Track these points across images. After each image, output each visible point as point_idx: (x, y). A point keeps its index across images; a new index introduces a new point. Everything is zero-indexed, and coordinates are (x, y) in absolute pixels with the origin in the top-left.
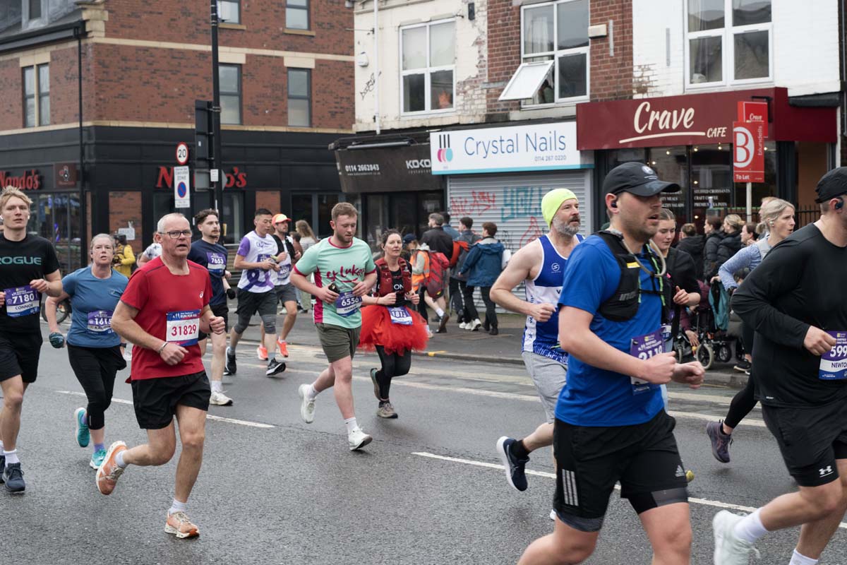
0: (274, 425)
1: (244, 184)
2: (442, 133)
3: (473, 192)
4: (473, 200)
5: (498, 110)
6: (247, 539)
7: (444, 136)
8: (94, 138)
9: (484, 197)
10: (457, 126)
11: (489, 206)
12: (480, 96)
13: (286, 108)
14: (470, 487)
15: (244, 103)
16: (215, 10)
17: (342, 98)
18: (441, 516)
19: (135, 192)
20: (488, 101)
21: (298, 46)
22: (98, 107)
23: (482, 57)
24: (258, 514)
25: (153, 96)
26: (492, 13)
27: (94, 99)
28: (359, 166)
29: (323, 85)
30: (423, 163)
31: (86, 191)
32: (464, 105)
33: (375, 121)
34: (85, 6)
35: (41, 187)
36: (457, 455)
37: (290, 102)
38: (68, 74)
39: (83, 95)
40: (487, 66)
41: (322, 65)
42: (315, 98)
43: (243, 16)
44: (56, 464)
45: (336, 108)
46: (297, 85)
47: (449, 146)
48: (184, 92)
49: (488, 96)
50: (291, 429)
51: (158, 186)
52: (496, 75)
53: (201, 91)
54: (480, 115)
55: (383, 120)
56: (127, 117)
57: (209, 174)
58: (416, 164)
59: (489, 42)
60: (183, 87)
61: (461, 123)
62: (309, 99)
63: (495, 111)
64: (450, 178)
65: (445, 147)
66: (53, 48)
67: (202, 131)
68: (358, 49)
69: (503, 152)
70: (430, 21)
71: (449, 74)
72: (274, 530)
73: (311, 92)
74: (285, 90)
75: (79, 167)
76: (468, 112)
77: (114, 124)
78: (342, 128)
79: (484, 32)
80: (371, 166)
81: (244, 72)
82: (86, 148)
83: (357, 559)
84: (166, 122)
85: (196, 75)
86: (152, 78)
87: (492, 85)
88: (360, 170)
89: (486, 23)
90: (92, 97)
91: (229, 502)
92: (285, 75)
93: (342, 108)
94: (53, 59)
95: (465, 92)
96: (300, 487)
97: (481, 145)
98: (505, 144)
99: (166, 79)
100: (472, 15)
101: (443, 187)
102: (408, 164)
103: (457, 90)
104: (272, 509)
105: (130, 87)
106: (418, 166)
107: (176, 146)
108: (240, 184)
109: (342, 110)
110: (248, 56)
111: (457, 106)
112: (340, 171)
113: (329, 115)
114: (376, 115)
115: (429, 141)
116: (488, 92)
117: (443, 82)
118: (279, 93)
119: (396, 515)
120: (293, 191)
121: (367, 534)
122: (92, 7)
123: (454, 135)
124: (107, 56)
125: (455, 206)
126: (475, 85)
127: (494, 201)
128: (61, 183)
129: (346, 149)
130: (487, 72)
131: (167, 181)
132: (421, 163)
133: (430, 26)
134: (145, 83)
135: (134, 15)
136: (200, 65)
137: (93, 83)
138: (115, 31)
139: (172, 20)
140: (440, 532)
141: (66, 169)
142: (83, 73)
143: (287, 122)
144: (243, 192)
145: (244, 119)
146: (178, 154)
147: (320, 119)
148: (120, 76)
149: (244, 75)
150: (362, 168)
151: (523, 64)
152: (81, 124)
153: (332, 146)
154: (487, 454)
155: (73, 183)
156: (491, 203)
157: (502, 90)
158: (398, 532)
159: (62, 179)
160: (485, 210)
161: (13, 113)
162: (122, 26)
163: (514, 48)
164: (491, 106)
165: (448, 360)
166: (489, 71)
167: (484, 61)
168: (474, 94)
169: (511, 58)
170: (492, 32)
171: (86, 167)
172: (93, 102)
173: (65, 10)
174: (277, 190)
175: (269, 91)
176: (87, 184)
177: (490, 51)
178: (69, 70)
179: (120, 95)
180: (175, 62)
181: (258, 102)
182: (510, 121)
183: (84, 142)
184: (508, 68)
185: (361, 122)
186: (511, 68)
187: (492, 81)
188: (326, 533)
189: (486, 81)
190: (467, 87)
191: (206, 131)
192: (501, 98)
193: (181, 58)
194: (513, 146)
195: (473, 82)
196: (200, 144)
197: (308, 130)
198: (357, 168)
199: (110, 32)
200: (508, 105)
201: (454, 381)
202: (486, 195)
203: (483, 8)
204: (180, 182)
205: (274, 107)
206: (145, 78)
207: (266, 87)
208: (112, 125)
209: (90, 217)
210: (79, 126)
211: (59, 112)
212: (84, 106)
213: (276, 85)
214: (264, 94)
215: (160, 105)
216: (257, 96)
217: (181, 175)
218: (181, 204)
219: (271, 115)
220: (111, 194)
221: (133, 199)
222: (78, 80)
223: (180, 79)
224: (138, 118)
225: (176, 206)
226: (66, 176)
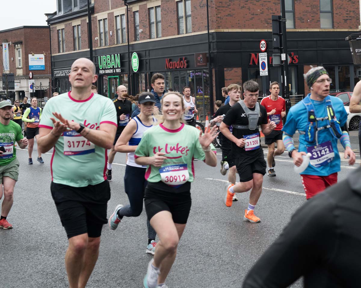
1: (297, 61)
8: (216, 39)
13: (319, 18)
15: (296, 16)
17: (351, 11)
19: (238, 68)
22: (217, 22)
25: (246, 15)
27: (215, 17)
29: (339, 4)
31: (212, 68)
35: (188, 67)
37: (321, 14)
38: (201, 4)
39: (209, 16)
42: (335, 12)
44: (211, 219)
45: (347, 17)
48: (263, 12)
51: (250, 64)
53: (272, 10)
56: (233, 27)
57: (281, 56)
60: (263, 9)
62: (332, 12)
67: (275, 32)
73: (333, 8)
74: (318, 8)
75: (208, 55)
77: (226, 30)
78: (351, 28)
82: (212, 45)
86: (246, 4)
93: (350, 17)
99: (253, 4)
105: (234, 10)
107: (260, 42)
108: (295, 62)
109: (350, 18)
112: (352, 52)
113: (344, 21)
118: (315, 10)
128: (198, 64)
129: (356, 40)
131: (255, 61)
134: (242, 7)
137: (215, 9)
141: (201, 56)
142: (209, 3)
143: (320, 26)
144: (296, 66)
145: (296, 25)
146: (261, 46)
147: (338, 24)
148: (228, 4)
152: (208, 32)
153: (347, 38)
155: (205, 64)
159: (199, 62)
161: (172, 27)
171: (212, 54)
172: (214, 19)
174: (315, 64)
175: (309, 9)
176: (212, 64)
178: (201, 2)
179: (229, 14)
181: (303, 15)
183: (210, 41)
191: (278, 32)
196: (275, 40)
197: (332, 30)
204: (262, 61)
205: (313, 18)
206: (242, 5)
207: (308, 7)
208: (225, 31)
209: (215, 82)
210: (207, 33)
211: (196, 25)
212: (209, 21)
213: (314, 5)
214: (307, 11)
215: (250, 19)
216: (303, 12)
217: (263, 58)
218: (263, 74)
219: (311, 22)
220: (225, 69)
221: (237, 72)
222: (206, 7)
223: (260, 4)
224: (239, 27)
225: (261, 75)
226: (201, 60)
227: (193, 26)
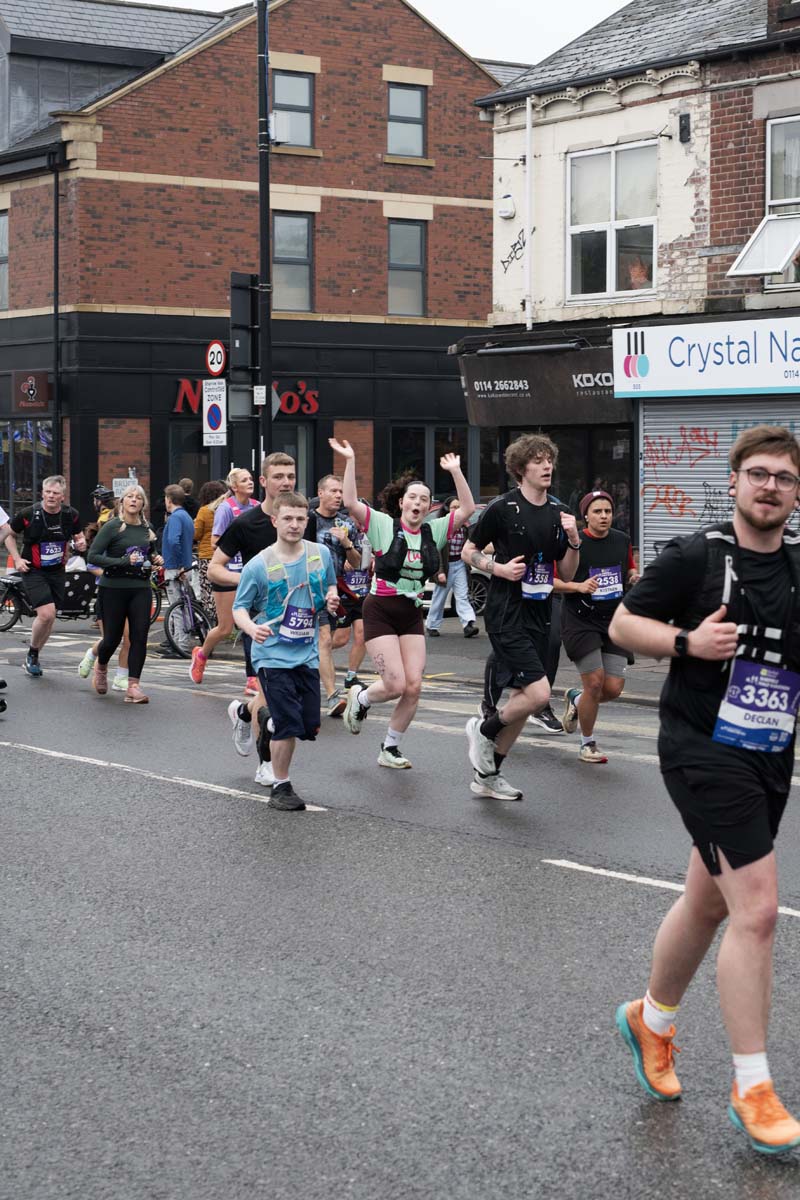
0: (326, 807)
1: (315, 407)
2: (632, 331)
3: (682, 428)
4: (682, 440)
5: (727, 293)
6: (256, 995)
7: (636, 333)
8: (77, 332)
9: (699, 437)
10: (657, 319)
11: (708, 451)
12: (696, 269)
13: (386, 285)
14: (629, 920)
15: (318, 277)
16: (265, 126)
17: (477, 269)
18: (574, 966)
19: (140, 421)
20: (709, 277)
21: (406, 183)
22: (83, 283)
23: (701, 203)
24: (279, 953)
25: (170, 265)
26: (718, 130)
27: (77, 268)
28: (496, 382)
29: (446, 248)
30: (600, 379)
31: (62, 418)
32: (669, 283)
33: (524, 309)
34: (65, 119)
36: (615, 867)
37: (393, 275)
38: (37, 228)
39: (61, 263)
40: (708, 219)
41: (445, 215)
42: (432, 270)
43: (317, 134)
45: (467, 285)
46: (404, 247)
47: (643, 352)
48: (220, 259)
49: (709, 270)
50: (352, 813)
51: (175, 410)
52: (724, 234)
54: (696, 301)
55: (538, 306)
56: (130, 298)
57: (252, 393)
58: (588, 380)
59: (712, 179)
60: (220, 250)
61: (665, 313)
62: (424, 270)
63: (720, 293)
64: (645, 403)
65: (636, 353)
66: (16, 186)
67: (242, 321)
68: (499, 190)
69: (732, 363)
70: (617, 144)
71: (646, 233)
72: (300, 981)
73: (427, 259)
74: (384, 256)
75: (51, 379)
76: (677, 295)
77: (109, 309)
78: (474, 318)
79: (704, 163)
80: (516, 382)
81: (319, 226)
82: (64, 348)
83: (428, 1034)
84: (192, 306)
85: (242, 231)
86: (171, 235)
87: (717, 251)
88: (497, 389)
89: (709, 146)
90: (75, 265)
91: (237, 931)
92: (386, 231)
93: (475, 285)
94: (14, 203)
95: (672, 262)
96: (353, 911)
97: (695, 350)
98: (735, 349)
99: (192, 237)
100: (685, 134)
101: (633, 419)
102: (576, 381)
103: (659, 258)
104: (304, 946)
105: (135, 250)
106: (592, 384)
107: (207, 346)
108: (308, 408)
109: (476, 289)
110: (325, 200)
111: (658, 285)
112: (466, 390)
113: (456, 296)
114: (527, 299)
115: (611, 344)
116: (709, 261)
117: (636, 244)
118: (374, 261)
119: (501, 962)
120: (392, 421)
121: (450, 994)
122: (79, 120)
123: (651, 333)
124: (100, 199)
125: (652, 450)
126: (689, 251)
127: (715, 443)
128: (23, 404)
129: (475, 355)
130: (708, 230)
131: (191, 404)
132: (597, 379)
133: (616, 152)
134: (159, 243)
135: (144, 132)
136: (248, 214)
137: (77, 243)
138: (112, 160)
139: (205, 141)
140: (568, 994)
141: (31, 381)
142: (61, 227)
143: (387, 308)
144: (312, 423)
145: (317, 304)
146: (210, 359)
147: (440, 304)
148: (119, 232)
149: (318, 231)
150: (501, 385)
151: (768, 217)
152: (56, 310)
153: (453, 348)
154: (666, 867)
155: (42, 404)
156: (711, 447)
157: (733, 259)
158: (500, 991)
159: (25, 397)
160: (701, 457)
162: (124, 151)
163: (753, 190)
164: (715, 285)
165: (629, 706)
166: (712, 226)
167: (706, 210)
168: (686, 265)
169: (750, 206)
170: (718, 162)
171: (64, 377)
172: (76, 273)
173: (35, 125)
174: (370, 420)
175: (357, 257)
176: (64, 405)
177: (713, 194)
178: (40, 222)
179: (118, 262)
180: (209, 209)
181: (339, 274)
182: (745, 311)
183: (60, 337)
184: (744, 223)
185: (502, 310)
186: (749, 223)
187: (719, 244)
188: (384, 988)
189: (707, 243)
190: (677, 253)
191: (247, 322)
192: (731, 272)
193: (219, 203)
194: (747, 354)
195: (684, 246)
196: (237, 345)
197: (421, 322)
198: (494, 386)
199: (103, 162)
200: (742, 283)
201: (631, 742)
202: (702, 433)
203: (705, 124)
204: (212, 403)
205: (365, 284)
206: (159, 235)
207: (354, 250)
208: (105, 310)
209: (68, 460)
210: (53, 312)
211: (22, 289)
212: (61, 280)
213: (370, 247)
214: (350, 262)
215: (182, 279)
216: (339, 265)
217: (214, 394)
218: (212, 440)
219: (360, 296)
220: (101, 422)
221: (136, 431)
222: (53, 237)
223: (215, 238)
224: (147, 299)
225: (205, 444)
226: (31, 392)
227: (12, 290)
